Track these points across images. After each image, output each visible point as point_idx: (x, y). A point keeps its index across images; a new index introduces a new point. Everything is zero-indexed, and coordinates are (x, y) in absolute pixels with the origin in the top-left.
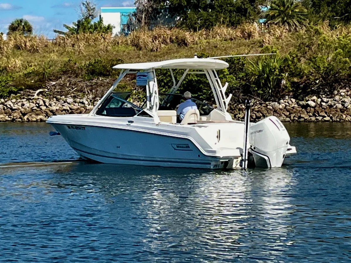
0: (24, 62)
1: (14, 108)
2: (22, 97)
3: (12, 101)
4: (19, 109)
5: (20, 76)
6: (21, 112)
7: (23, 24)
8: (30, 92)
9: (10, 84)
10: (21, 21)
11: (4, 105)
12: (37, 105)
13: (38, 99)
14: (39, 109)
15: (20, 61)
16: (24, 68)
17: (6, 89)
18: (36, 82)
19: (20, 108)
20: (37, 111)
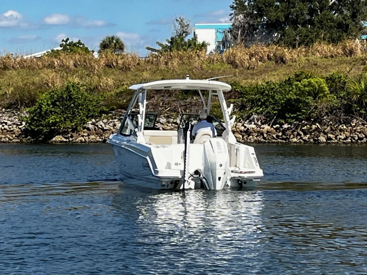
0: (116, 81)
1: (105, 128)
2: (114, 117)
3: (103, 121)
4: (110, 130)
5: (112, 95)
6: (112, 132)
7: (115, 42)
8: (122, 112)
9: (102, 103)
10: (113, 38)
11: (95, 126)
15: (112, 80)
16: (116, 87)
17: (97, 109)
18: (128, 101)
19: (112, 128)
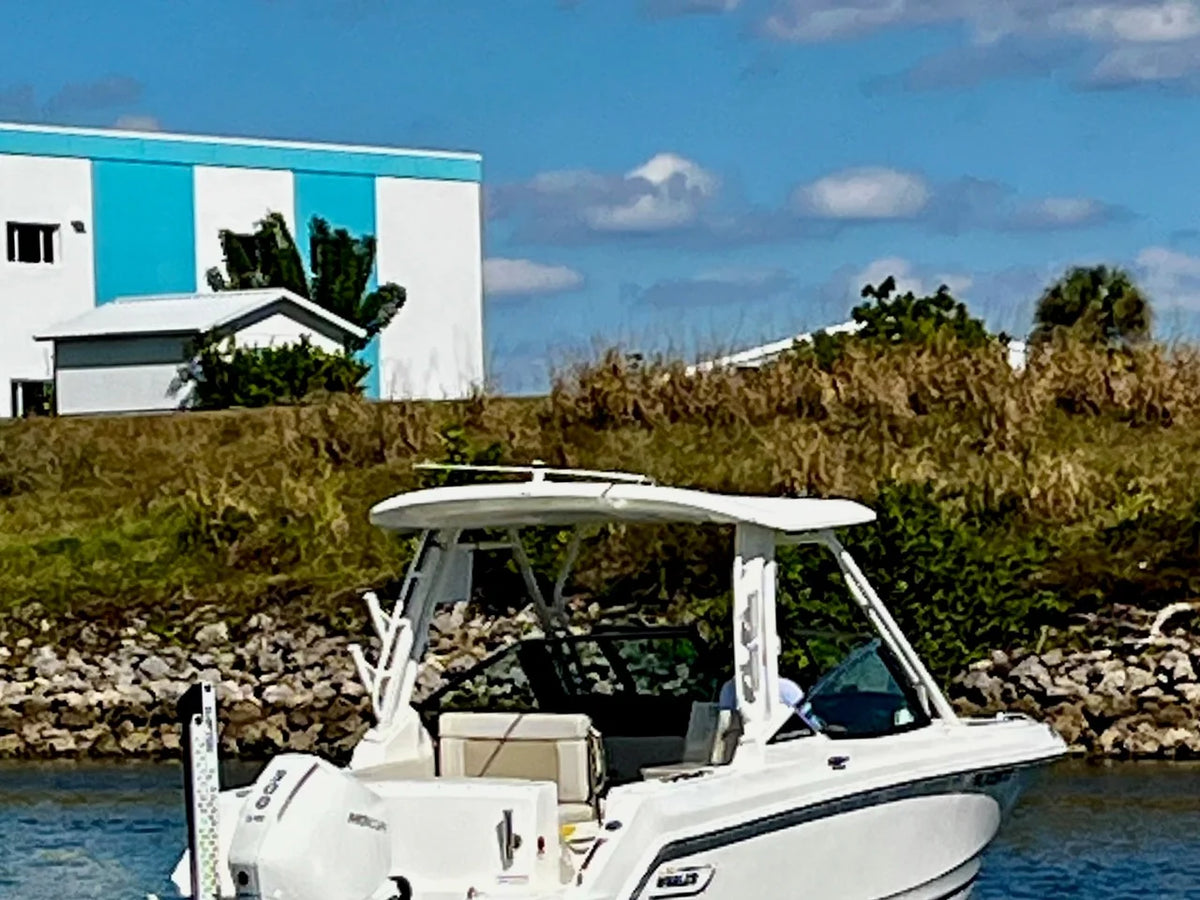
0: (1103, 473)
1: (1051, 691)
2: (1092, 641)
3: (1044, 657)
4: (1075, 698)
5: (1084, 539)
6: (1085, 710)
7: (1105, 292)
8: (1130, 618)
9: (1039, 576)
10: (1097, 276)
11: (1006, 678)
12: (1163, 678)
13: (1170, 647)
14: (1171, 698)
15: (1082, 469)
16: (1104, 503)
17: (1016, 603)
18: (1157, 567)
19: (1084, 690)
20: (1163, 705)
